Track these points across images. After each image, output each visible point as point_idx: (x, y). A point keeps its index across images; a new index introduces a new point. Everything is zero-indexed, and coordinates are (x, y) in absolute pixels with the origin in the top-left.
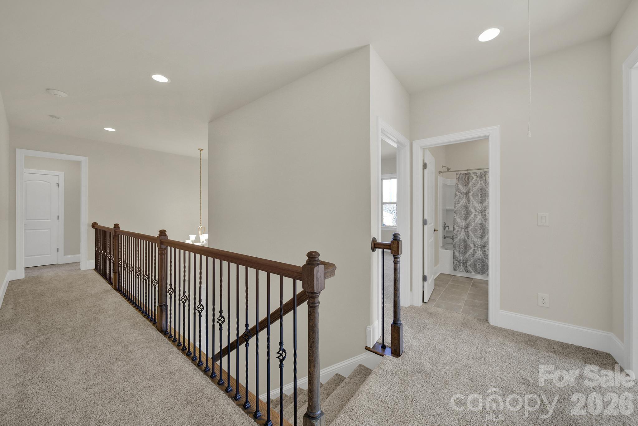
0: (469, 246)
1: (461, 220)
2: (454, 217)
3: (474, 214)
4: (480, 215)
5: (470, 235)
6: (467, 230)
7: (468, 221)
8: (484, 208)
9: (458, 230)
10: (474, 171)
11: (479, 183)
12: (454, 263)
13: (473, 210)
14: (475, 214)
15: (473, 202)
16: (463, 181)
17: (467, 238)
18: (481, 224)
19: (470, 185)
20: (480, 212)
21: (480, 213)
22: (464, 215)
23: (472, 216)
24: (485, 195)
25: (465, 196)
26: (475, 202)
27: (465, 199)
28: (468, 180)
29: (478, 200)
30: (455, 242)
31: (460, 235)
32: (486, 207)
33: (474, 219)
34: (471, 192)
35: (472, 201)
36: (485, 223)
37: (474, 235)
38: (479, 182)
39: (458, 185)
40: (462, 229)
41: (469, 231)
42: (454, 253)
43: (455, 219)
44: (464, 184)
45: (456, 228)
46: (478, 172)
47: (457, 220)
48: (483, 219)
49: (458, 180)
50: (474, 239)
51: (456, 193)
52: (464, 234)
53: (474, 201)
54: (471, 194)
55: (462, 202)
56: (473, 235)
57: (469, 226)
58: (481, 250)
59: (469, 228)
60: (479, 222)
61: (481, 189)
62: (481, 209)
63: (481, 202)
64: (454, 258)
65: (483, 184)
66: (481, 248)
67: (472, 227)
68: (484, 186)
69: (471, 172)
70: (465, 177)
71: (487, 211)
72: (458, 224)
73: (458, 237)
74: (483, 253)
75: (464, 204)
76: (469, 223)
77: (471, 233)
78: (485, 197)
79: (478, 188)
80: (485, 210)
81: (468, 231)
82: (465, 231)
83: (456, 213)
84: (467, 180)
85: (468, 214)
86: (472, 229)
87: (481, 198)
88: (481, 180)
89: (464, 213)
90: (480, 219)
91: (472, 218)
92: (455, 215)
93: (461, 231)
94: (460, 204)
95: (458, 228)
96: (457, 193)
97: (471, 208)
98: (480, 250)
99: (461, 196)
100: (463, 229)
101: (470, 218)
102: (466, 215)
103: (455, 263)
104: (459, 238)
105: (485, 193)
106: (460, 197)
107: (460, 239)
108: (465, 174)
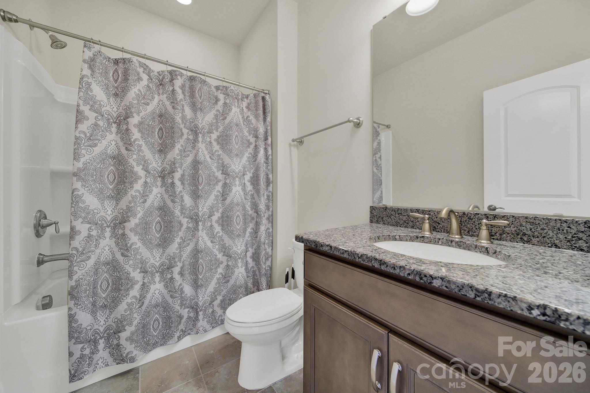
0: (128, 278)
1: (102, 200)
2: (73, 191)
3: (143, 180)
4: (159, 183)
5: (132, 244)
6: (121, 232)
7: (123, 204)
8: (171, 167)
9: (89, 236)
10: (143, 60)
11: (157, 98)
12: (71, 354)
13: (139, 170)
14: (146, 182)
15: (140, 146)
16: (107, 78)
17: (123, 255)
18: (160, 209)
19: (132, 94)
20: (160, 177)
21: (159, 179)
22: (113, 182)
23: (138, 186)
24: (173, 133)
25: (114, 125)
26: (144, 148)
27: (114, 135)
28: (126, 79)
29: (153, 144)
30: (75, 277)
31: (98, 251)
32: (174, 164)
33: (144, 196)
34: (135, 115)
35: (136, 143)
36: (172, 204)
37: (144, 244)
38: (156, 96)
39: (89, 84)
40: (103, 229)
41: (127, 232)
42: (71, 318)
43: (80, 197)
44: (112, 91)
45: (83, 228)
46: (156, 68)
47: (84, 202)
48: (166, 196)
49: (91, 68)
50: (145, 252)
51: (82, 108)
52: (112, 243)
53: (141, 142)
54: (134, 120)
55: (104, 143)
56: (139, 244)
57: (128, 217)
58: (163, 279)
59: (127, 225)
60: (156, 204)
61: (161, 116)
62: (160, 169)
63: (160, 151)
64: (71, 337)
65: (167, 103)
66: (162, 273)
67: (137, 221)
68: (170, 108)
69: (135, 59)
70: (116, 71)
71: (176, 173)
72: (88, 213)
73: (89, 258)
74: (166, 287)
75: (112, 150)
76: (129, 209)
77: (134, 239)
78: (172, 137)
79: (153, 112)
80: (173, 172)
81: (124, 235)
82: (114, 235)
83: (80, 179)
84: (120, 79)
85: (125, 182)
86: (137, 225)
87: (160, 138)
88: (161, 91)
89: (111, 180)
90: (159, 195)
91: (137, 194)
92: (78, 185)
93: (101, 236)
94: (97, 150)
95: (90, 228)
96: (86, 109)
97: (134, 164)
98: (157, 279)
99: (101, 123)
100: (108, 230)
101: (132, 192)
102: (117, 184)
103: (77, 354)
104: (91, 262)
105: (172, 128)
106: (96, 125)
107: (97, 263)
108: (116, 62)
